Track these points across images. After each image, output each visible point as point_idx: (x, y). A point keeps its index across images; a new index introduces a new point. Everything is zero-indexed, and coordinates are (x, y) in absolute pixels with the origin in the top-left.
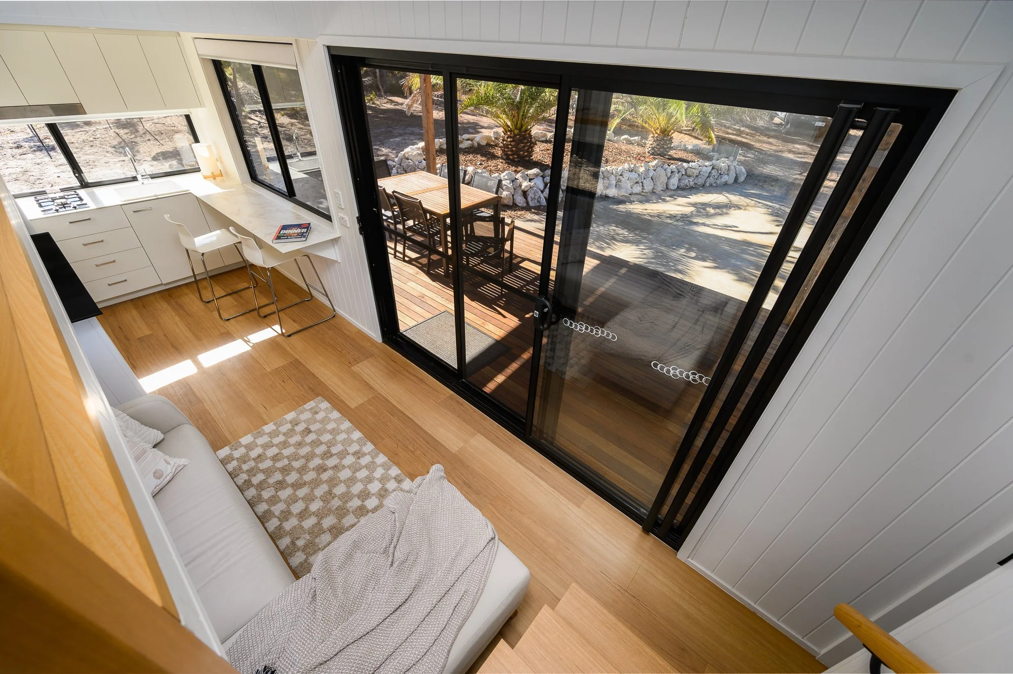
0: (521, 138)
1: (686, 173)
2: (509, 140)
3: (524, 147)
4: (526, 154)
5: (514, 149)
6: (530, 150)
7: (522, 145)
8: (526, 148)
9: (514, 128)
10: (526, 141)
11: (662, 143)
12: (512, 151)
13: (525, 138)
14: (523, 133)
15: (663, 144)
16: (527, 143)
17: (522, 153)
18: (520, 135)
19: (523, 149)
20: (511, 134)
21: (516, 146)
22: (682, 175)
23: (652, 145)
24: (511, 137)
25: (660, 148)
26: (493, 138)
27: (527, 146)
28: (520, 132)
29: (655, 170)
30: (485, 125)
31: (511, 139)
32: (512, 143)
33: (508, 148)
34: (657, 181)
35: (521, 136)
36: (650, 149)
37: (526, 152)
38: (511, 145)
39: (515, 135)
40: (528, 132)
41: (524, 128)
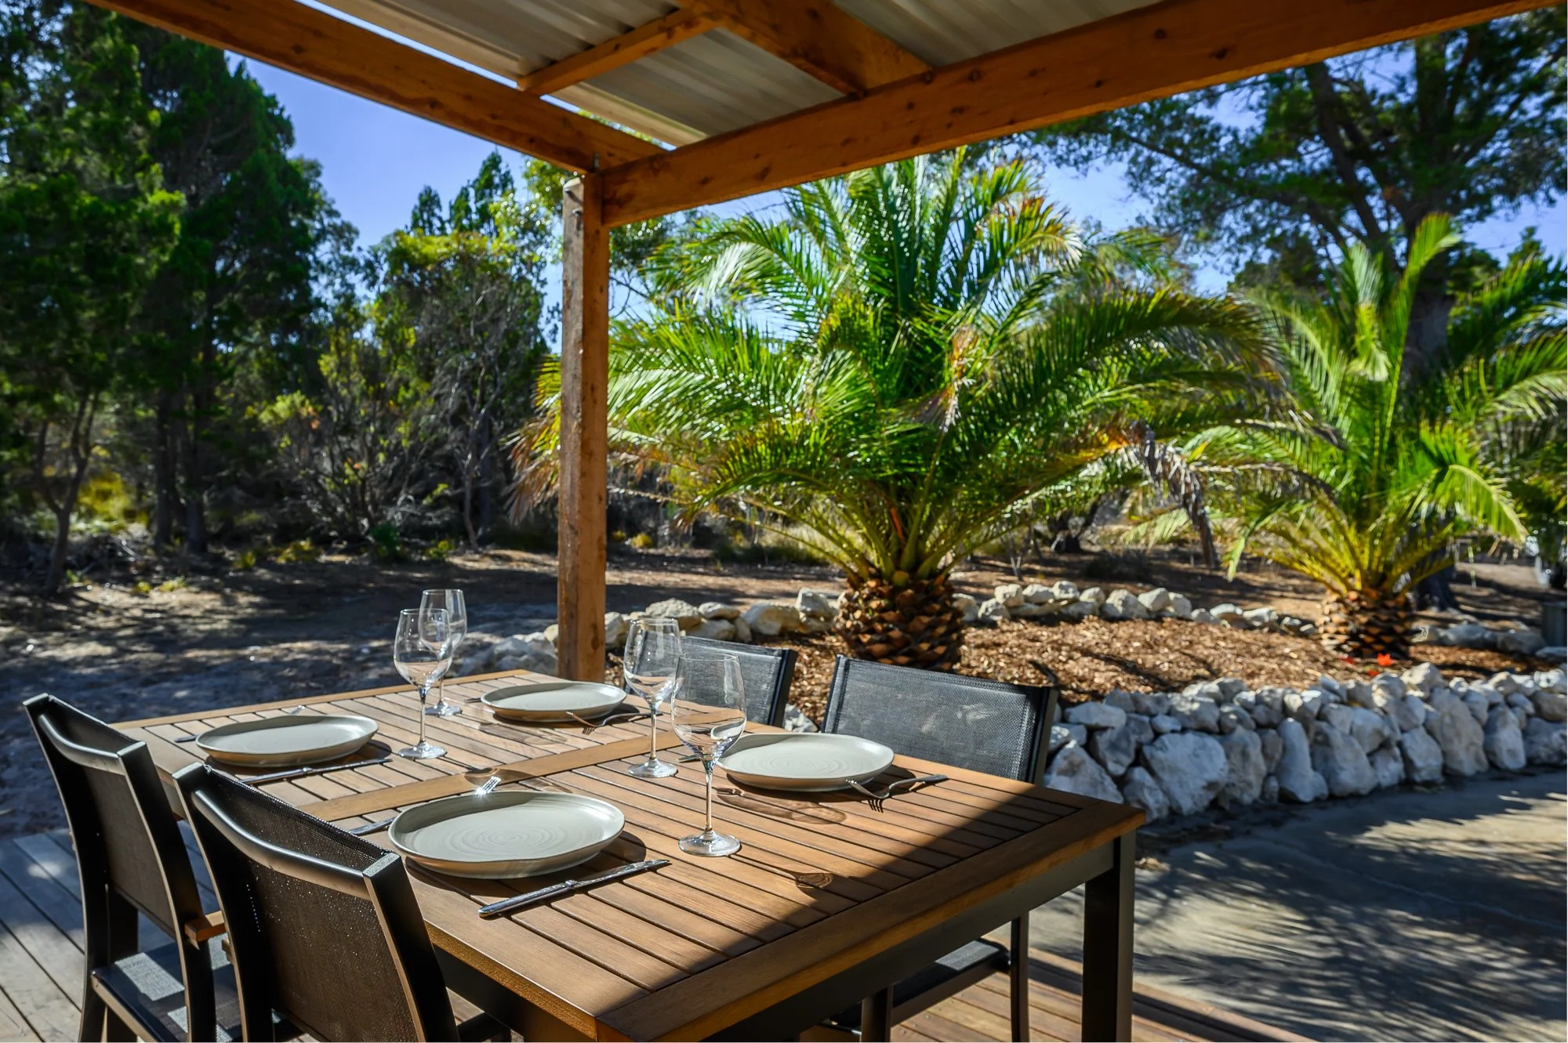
0: (921, 597)
1: (1538, 708)
2: (874, 604)
3: (932, 627)
4: (940, 650)
5: (896, 633)
6: (955, 636)
7: (926, 620)
8: (941, 630)
9: (891, 565)
10: (937, 607)
11: (1384, 617)
12: (888, 640)
13: (935, 599)
14: (926, 582)
15: (1389, 621)
16: (940, 613)
17: (925, 646)
18: (918, 588)
19: (928, 634)
20: (882, 585)
21: (903, 622)
22: (1529, 716)
23: (1345, 624)
24: (881, 596)
25: (1380, 634)
26: (802, 615)
27: (940, 623)
28: (912, 578)
29: (1427, 700)
30: (752, 592)
31: (883, 602)
32: (890, 615)
33: (872, 631)
34: (1451, 741)
35: (917, 591)
36: (1342, 638)
37: (942, 644)
38: (881, 620)
39: (896, 590)
40: (942, 577)
41: (925, 567)
